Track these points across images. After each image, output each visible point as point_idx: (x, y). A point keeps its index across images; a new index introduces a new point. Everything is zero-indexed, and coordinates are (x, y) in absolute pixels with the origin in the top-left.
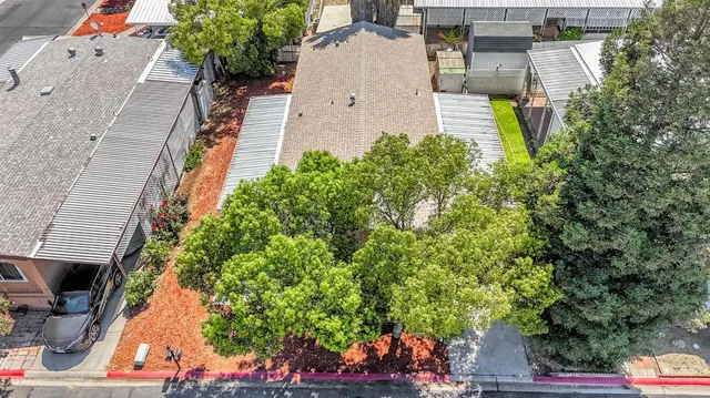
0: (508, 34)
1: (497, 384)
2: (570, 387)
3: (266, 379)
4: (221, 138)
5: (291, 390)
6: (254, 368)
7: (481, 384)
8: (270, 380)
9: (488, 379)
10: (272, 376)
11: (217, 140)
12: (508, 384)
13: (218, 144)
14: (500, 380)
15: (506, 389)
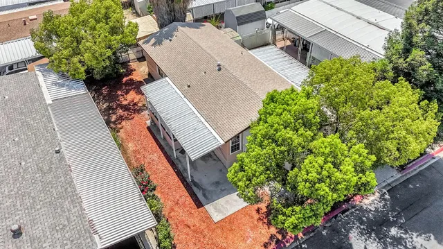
0: (251, 11)
1: (389, 185)
2: (415, 170)
3: (285, 246)
4: (120, 123)
5: (304, 243)
6: (273, 244)
7: (384, 187)
8: (288, 245)
9: (384, 184)
10: (287, 242)
11: (119, 126)
12: (393, 182)
13: (122, 128)
14: (389, 182)
15: (394, 185)
